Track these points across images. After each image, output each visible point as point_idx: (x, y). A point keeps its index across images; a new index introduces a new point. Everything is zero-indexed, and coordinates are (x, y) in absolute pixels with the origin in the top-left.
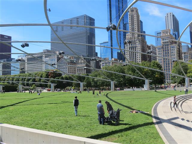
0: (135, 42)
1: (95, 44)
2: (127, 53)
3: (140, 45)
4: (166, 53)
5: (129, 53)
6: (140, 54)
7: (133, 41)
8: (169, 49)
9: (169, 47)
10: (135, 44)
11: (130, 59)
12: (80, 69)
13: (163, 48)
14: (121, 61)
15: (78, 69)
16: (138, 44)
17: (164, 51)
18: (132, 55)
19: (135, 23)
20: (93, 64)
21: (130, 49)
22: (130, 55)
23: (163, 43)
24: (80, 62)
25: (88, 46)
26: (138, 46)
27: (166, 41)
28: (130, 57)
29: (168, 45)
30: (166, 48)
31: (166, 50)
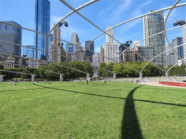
0: (57, 48)
1: (21, 44)
2: (50, 55)
3: (60, 50)
4: (78, 58)
5: (52, 55)
6: (60, 57)
7: (55, 47)
8: (80, 55)
9: (80, 54)
10: (57, 49)
11: (53, 60)
12: (9, 65)
13: (76, 54)
14: (44, 61)
15: (6, 65)
16: (59, 49)
17: (76, 56)
18: (54, 57)
19: (57, 35)
20: (20, 61)
21: (53, 52)
22: (53, 57)
23: (76, 51)
24: (9, 58)
25: (16, 45)
26: (59, 51)
27: (78, 50)
28: (53, 58)
29: (79, 53)
30: (78, 54)
31: (78, 56)
